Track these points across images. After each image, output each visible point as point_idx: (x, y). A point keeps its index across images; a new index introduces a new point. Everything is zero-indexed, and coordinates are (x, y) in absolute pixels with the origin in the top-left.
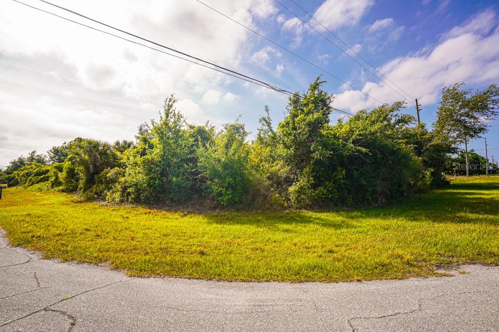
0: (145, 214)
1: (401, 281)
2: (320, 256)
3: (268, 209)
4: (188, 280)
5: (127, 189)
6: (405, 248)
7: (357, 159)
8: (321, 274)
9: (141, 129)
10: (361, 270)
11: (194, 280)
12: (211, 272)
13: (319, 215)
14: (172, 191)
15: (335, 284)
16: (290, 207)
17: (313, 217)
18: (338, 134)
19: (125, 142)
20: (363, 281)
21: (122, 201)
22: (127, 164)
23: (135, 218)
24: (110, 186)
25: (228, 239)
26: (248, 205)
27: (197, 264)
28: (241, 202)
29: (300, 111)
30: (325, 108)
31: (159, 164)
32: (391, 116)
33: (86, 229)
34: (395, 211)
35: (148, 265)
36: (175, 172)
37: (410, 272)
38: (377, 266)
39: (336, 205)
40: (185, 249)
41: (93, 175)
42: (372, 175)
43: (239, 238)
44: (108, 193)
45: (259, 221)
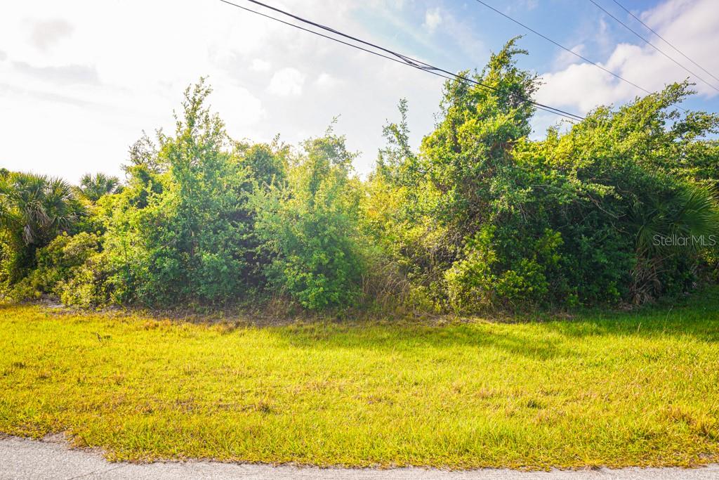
0: (147, 328)
1: (689, 472)
2: (512, 415)
3: (401, 317)
4: (236, 466)
5: (106, 279)
6: (696, 401)
7: (588, 211)
8: (514, 453)
9: (135, 151)
10: (599, 446)
11: (248, 467)
12: (285, 449)
13: (507, 328)
14: (201, 282)
15: (543, 474)
16: (446, 313)
17: (496, 332)
18: (548, 159)
19: (101, 179)
20: (604, 469)
21: (95, 304)
22: (106, 224)
23: (124, 338)
24: (70, 270)
25: (319, 380)
26: (360, 308)
27: (256, 433)
28: (345, 302)
29: (468, 111)
30: (521, 105)
31: (174, 224)
32: (662, 116)
33: (16, 365)
34: (671, 321)
35: (151, 437)
36: (209, 240)
37: (708, 453)
38: (635, 436)
39: (543, 307)
40: (230, 400)
41: (31, 250)
42: (621, 244)
43: (342, 376)
44: (66, 287)
45: (382, 341)
